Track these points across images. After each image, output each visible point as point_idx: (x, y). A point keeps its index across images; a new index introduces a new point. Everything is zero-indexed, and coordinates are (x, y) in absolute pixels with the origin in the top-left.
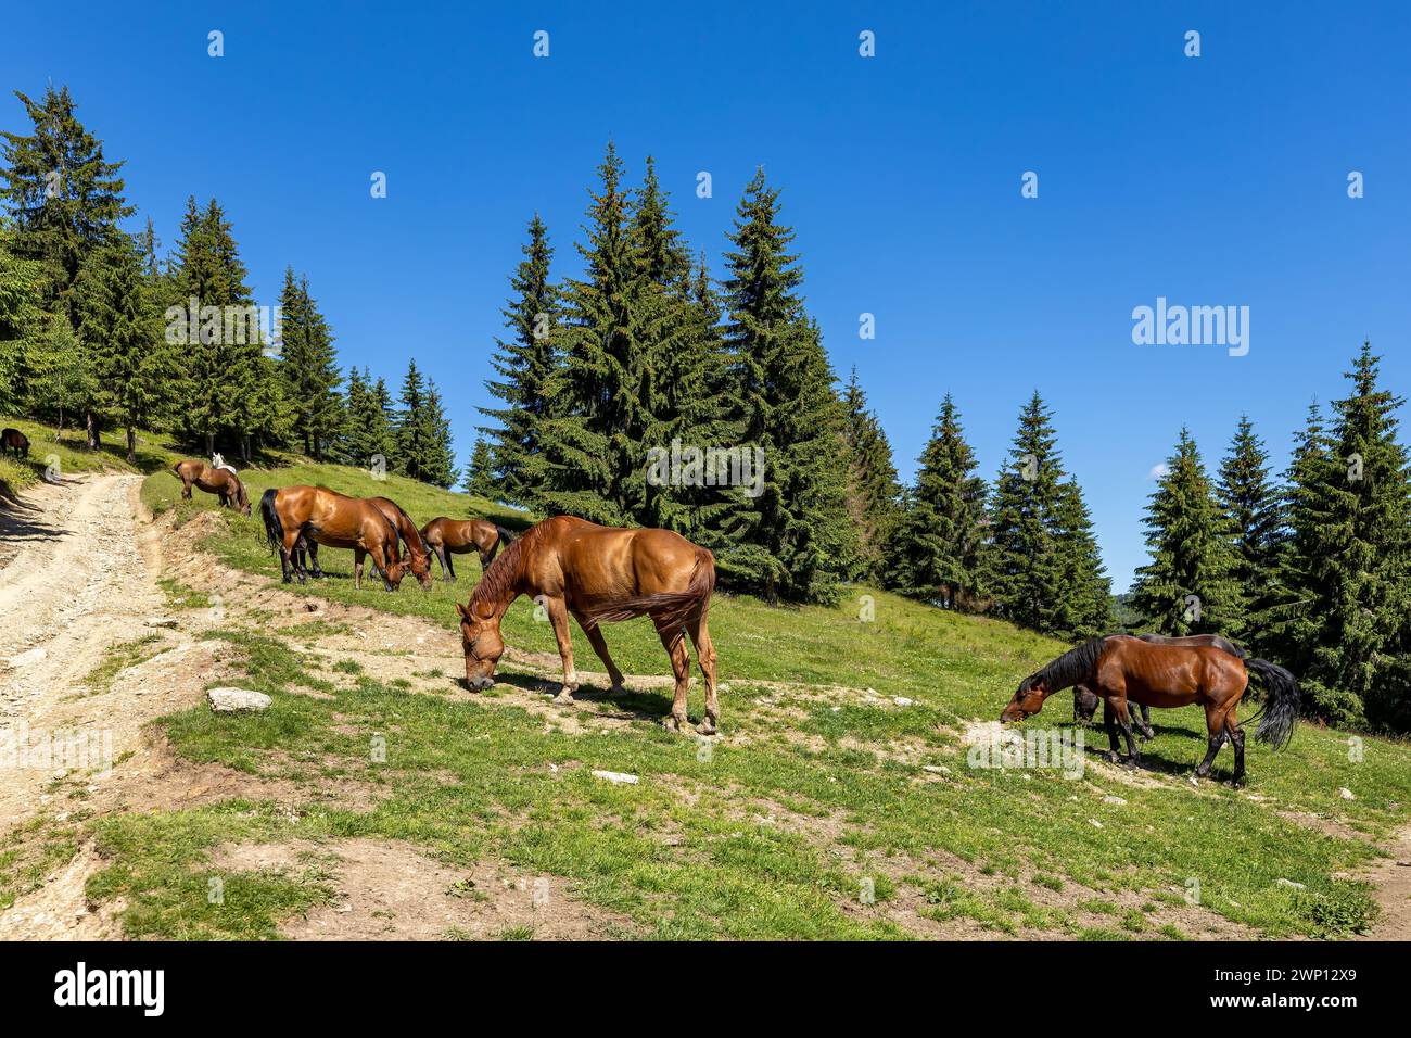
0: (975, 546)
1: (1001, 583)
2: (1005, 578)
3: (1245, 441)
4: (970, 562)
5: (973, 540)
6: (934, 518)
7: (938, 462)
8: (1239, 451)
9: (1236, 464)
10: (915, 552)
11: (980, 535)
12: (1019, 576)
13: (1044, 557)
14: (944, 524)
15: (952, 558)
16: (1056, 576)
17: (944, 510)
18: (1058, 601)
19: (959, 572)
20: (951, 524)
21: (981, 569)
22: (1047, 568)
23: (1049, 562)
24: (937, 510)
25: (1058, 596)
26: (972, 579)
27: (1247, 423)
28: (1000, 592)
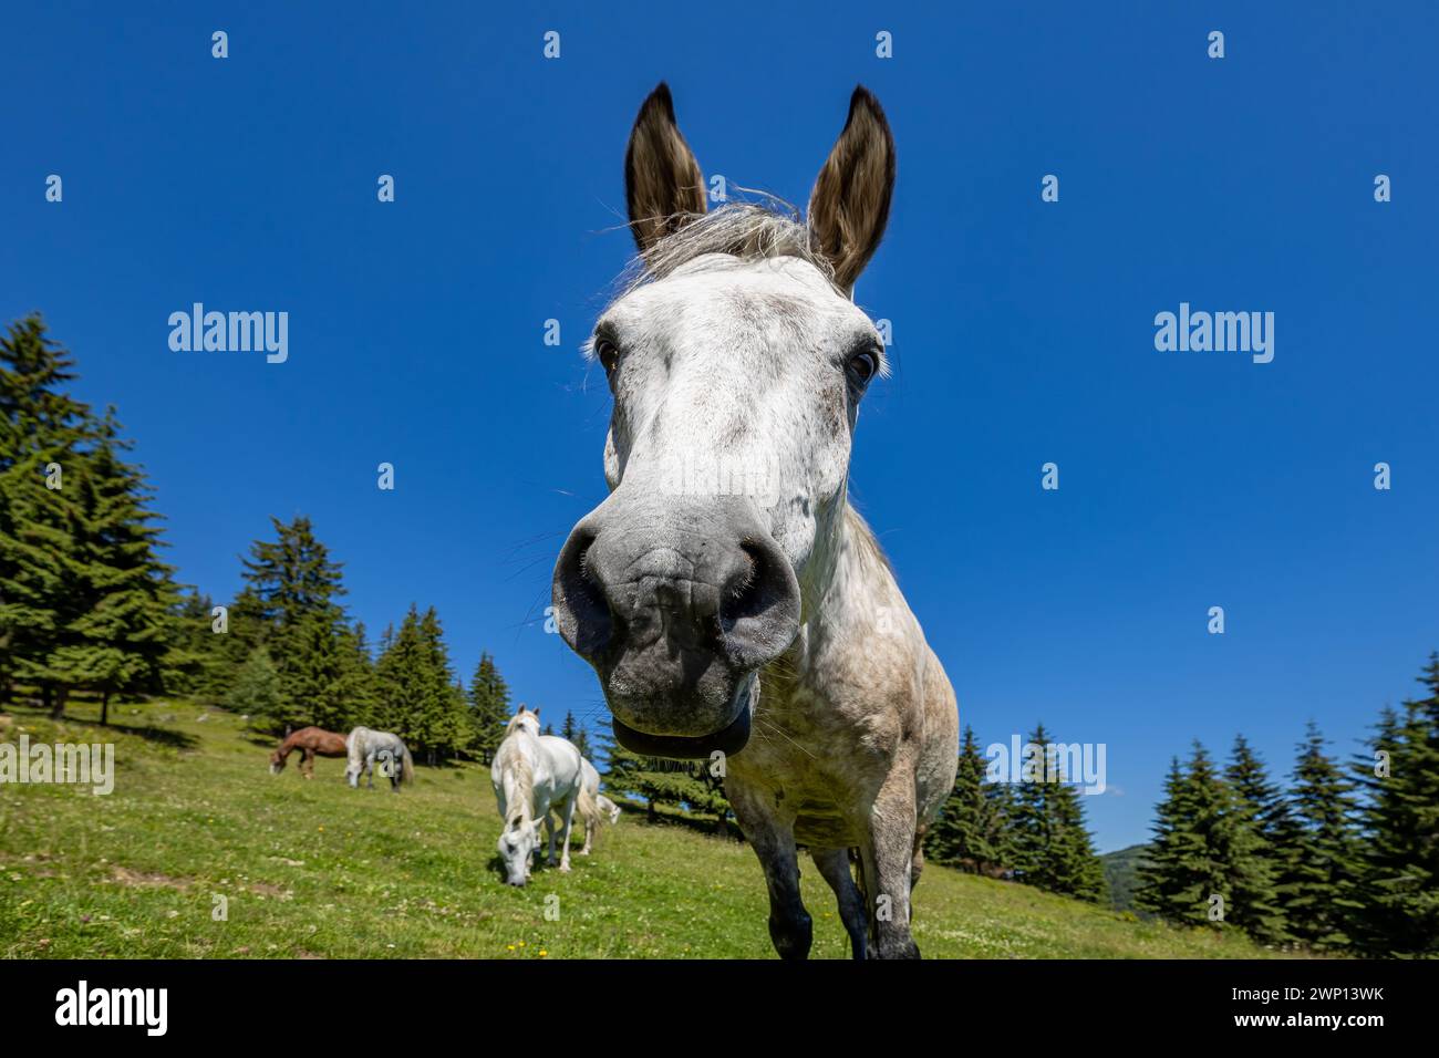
0: (997, 831)
1: (1022, 857)
2: (1026, 853)
3: (1242, 751)
4: (994, 841)
5: (997, 825)
6: (963, 809)
7: (963, 770)
8: (1238, 759)
9: (1238, 769)
10: (947, 833)
11: (1003, 822)
12: (1037, 852)
13: (1058, 838)
14: (972, 814)
15: (978, 837)
16: (1070, 853)
17: (973, 804)
18: (1074, 871)
19: (986, 849)
20: (977, 814)
21: (1005, 846)
22: (1062, 846)
23: (1063, 842)
24: (965, 804)
25: (1072, 867)
26: (997, 854)
27: (1243, 738)
28: (1022, 864)
